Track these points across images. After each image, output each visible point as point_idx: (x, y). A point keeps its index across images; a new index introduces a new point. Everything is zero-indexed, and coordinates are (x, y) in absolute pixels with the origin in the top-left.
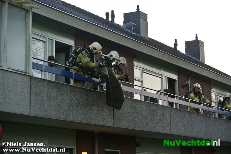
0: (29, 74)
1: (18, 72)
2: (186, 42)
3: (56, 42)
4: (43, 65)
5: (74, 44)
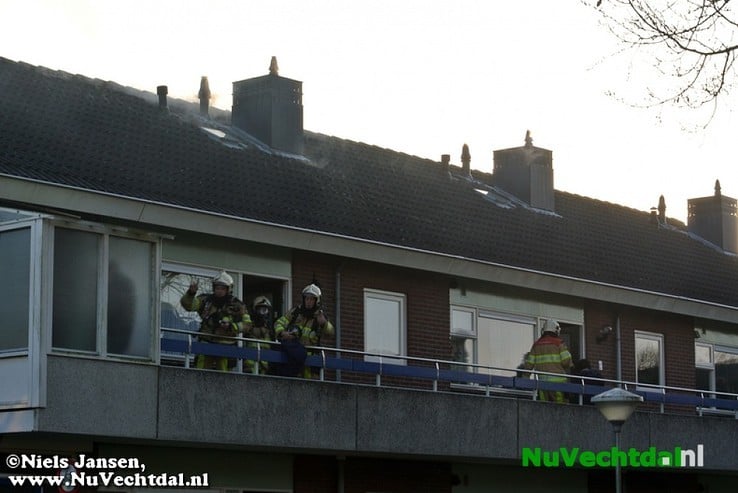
5: (290, 275)
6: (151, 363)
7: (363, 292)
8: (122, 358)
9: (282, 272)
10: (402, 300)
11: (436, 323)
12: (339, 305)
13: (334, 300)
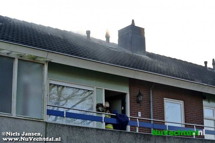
0: (44, 120)
1: (30, 119)
4: (64, 112)
5: (129, 91)
6: (41, 120)
7: (163, 99)
8: (24, 117)
9: (125, 89)
10: (182, 103)
11: (198, 113)
12: (152, 105)
13: (150, 102)
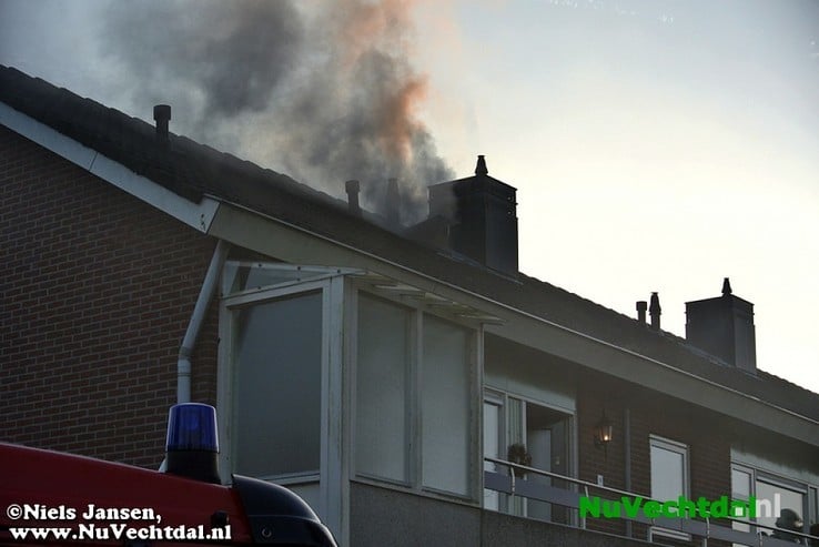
0: (478, 502)
2: (689, 305)
3: (529, 405)
5: (575, 409)
6: (473, 504)
7: (649, 438)
8: (440, 494)
10: (685, 452)
